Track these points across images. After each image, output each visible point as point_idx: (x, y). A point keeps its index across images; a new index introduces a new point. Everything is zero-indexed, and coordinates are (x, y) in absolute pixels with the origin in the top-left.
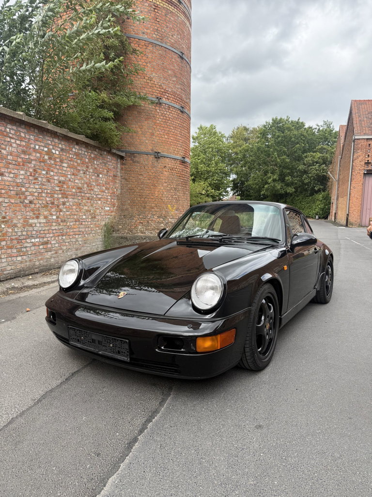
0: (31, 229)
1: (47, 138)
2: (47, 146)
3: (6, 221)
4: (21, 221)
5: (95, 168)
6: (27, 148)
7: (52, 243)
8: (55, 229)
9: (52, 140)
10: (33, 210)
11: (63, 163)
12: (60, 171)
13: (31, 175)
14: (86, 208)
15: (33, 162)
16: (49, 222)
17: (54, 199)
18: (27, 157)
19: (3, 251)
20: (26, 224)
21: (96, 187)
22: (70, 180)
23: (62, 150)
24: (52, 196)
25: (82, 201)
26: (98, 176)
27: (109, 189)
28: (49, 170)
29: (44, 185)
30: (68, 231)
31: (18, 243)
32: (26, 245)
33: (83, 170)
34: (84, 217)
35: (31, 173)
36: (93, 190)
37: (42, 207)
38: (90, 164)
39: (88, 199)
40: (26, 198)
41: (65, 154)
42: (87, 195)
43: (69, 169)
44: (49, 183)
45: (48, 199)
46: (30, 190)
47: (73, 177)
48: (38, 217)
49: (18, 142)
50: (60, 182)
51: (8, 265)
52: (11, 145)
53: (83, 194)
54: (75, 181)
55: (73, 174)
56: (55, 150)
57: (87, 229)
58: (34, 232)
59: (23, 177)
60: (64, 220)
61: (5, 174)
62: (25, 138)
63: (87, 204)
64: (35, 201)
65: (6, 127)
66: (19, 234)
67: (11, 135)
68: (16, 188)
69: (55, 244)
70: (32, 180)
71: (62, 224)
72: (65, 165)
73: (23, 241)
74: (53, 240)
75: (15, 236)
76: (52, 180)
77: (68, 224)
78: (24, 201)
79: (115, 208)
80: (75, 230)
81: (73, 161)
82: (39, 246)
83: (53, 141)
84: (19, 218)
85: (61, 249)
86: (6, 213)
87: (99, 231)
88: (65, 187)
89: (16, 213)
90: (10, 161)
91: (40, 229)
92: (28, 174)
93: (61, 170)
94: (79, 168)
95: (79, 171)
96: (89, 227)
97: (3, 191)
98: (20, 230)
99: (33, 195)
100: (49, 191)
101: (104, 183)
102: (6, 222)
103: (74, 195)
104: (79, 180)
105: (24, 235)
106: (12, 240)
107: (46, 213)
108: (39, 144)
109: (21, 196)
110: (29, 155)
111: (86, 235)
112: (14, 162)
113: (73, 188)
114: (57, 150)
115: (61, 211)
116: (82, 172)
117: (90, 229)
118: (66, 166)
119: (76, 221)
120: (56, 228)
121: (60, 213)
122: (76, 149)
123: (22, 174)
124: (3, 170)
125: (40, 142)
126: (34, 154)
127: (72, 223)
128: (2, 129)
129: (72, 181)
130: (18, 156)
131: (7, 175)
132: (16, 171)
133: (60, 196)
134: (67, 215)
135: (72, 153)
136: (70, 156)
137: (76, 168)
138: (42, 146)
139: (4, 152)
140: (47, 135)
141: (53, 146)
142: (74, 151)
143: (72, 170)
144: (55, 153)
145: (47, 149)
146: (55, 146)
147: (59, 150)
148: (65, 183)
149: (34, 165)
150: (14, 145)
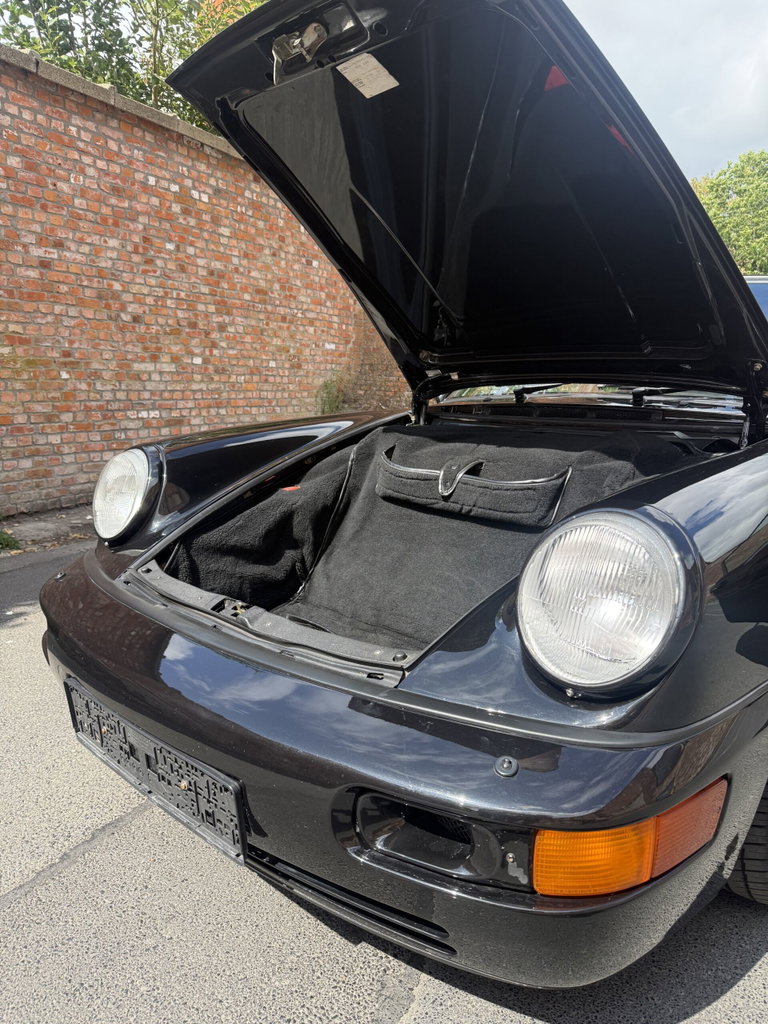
0: (137, 386)
1: (178, 158)
2: (179, 180)
3: (72, 363)
4: (113, 365)
5: (302, 244)
6: (124, 181)
7: (194, 422)
8: (201, 390)
9: (190, 164)
10: (141, 339)
11: (219, 226)
12: (212, 247)
13: (136, 251)
14: (277, 342)
15: (141, 219)
16: (183, 372)
17: (196, 316)
18: (126, 205)
19: (65, 436)
20: (124, 371)
21: (303, 291)
22: (237, 270)
23: (217, 191)
24: (191, 308)
25: (267, 324)
26: (309, 263)
27: (335, 298)
28: (182, 240)
29: (170, 279)
30: (233, 396)
31: (105, 417)
32: (125, 424)
33: (271, 247)
34: (272, 364)
35: (136, 247)
36: (295, 298)
37: (166, 333)
38: (289, 234)
39: (284, 319)
40: (123, 308)
41: (224, 203)
42: (282, 310)
43: (234, 242)
44: (184, 275)
45: (180, 314)
46: (135, 289)
47: (245, 262)
48: (154, 358)
49: (101, 164)
50: (211, 273)
51: (81, 470)
52: (82, 171)
53: (269, 308)
54: (249, 272)
55: (246, 256)
56: (200, 192)
57: (279, 395)
58: (146, 395)
59: (114, 255)
60: (224, 370)
61: (68, 243)
62: (118, 154)
63: (279, 333)
64: (147, 319)
65: (68, 123)
66: (108, 396)
67: (81, 145)
68: (99, 282)
69: (199, 425)
70: (138, 264)
71: (216, 378)
72: (226, 231)
73: (119, 415)
74: (195, 417)
75: (98, 400)
76: (190, 267)
77: (233, 378)
78: (119, 316)
79: (350, 345)
80: (250, 394)
81: (246, 223)
82: (159, 428)
83: (193, 167)
84: (107, 357)
86: (71, 342)
87: (308, 400)
88: (226, 286)
89: (99, 344)
90: (81, 212)
91: (162, 387)
92: (129, 248)
93: (213, 243)
94: (262, 242)
95: (261, 248)
96: (284, 389)
97: (64, 288)
98: (109, 387)
99: (142, 303)
100: (183, 295)
101: (323, 282)
102: (74, 365)
103: (247, 309)
104: (260, 271)
105: (119, 400)
106: (88, 410)
107: (175, 349)
108: (157, 172)
109: (111, 302)
110: (130, 199)
111: (278, 409)
113: (245, 289)
114: (204, 192)
115: (214, 345)
116: (267, 251)
117: (286, 395)
118: (228, 234)
119: (252, 373)
120: (203, 386)
121: (211, 352)
122: (252, 192)
123: (114, 248)
124: (61, 234)
125: (160, 167)
126: (144, 199)
127: (243, 378)
128: (58, 125)
129: (242, 273)
130: (100, 200)
131: (73, 247)
132: (95, 239)
133: (212, 308)
134: (229, 357)
135: (243, 201)
136: (239, 209)
137: (254, 241)
138: (165, 178)
139: (63, 187)
140: (178, 152)
141: (194, 180)
142: (248, 198)
143: (244, 246)
144: (200, 200)
145: (177, 188)
146: (198, 181)
147: (210, 191)
148: (223, 277)
149: (145, 227)
150: (91, 172)
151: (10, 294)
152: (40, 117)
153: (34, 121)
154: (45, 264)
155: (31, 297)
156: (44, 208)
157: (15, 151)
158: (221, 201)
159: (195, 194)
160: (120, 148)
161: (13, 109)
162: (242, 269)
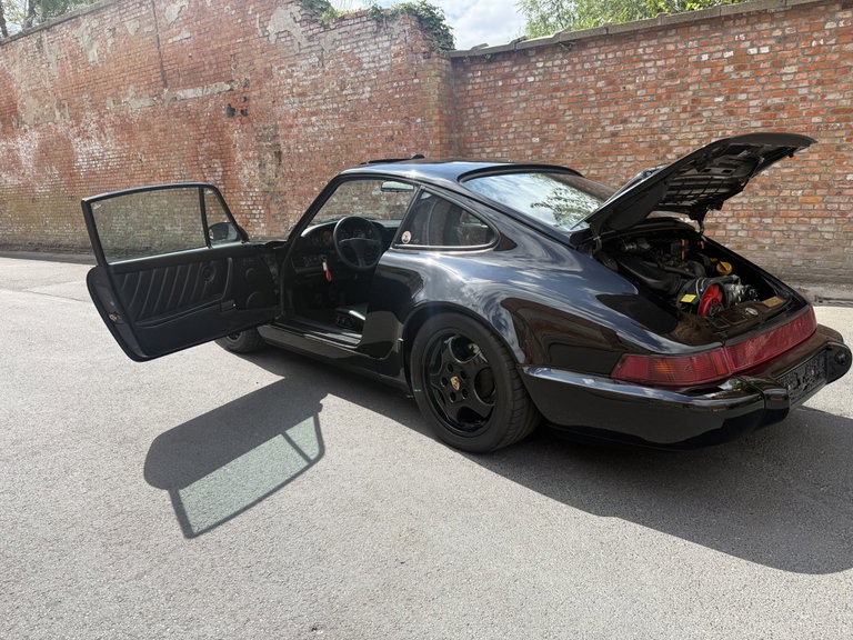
1: (733, 31)
2: (734, 46)
6: (677, 67)
7: (729, 227)
8: (742, 203)
9: (748, 29)
11: (783, 67)
12: (770, 87)
13: (684, 110)
15: (691, 88)
18: (679, 82)
22: (804, 99)
23: (783, 39)
28: (734, 91)
29: (716, 123)
30: (784, 208)
35: (685, 108)
40: (670, 151)
41: (792, 45)
43: (804, 75)
44: (732, 117)
46: (681, 137)
47: (819, 89)
49: (659, 63)
50: (768, 109)
52: (646, 73)
54: (823, 96)
55: (820, 82)
56: (759, 47)
59: (665, 118)
60: (775, 186)
61: (631, 119)
62: (675, 51)
65: (637, 48)
67: (645, 57)
68: (651, 137)
69: (737, 231)
70: (685, 119)
71: (762, 193)
72: (791, 69)
74: (732, 224)
76: (740, 110)
77: (785, 193)
80: (809, 206)
81: (825, 53)
83: (752, 31)
85: (756, 242)
90: (642, 98)
92: (678, 110)
104: (842, 92)
108: (712, 49)
109: (659, 148)
110: (682, 77)
112: (648, 98)
113: (816, 113)
114: (764, 46)
118: (795, 71)
119: (814, 188)
122: (838, 20)
123: (665, 114)
124: (626, 115)
125: (715, 45)
126: (696, 72)
127: (800, 192)
128: (631, 52)
129: (812, 101)
130: (656, 87)
131: (634, 120)
132: (651, 111)
134: (783, 175)
135: (822, 35)
136: (814, 43)
137: (835, 66)
138: (719, 51)
139: (630, 87)
140: (735, 26)
141: (752, 40)
142: (830, 29)
143: (818, 75)
144: (759, 53)
145: (731, 53)
146: (758, 39)
147: (773, 42)
148: (783, 109)
149: (695, 92)
150: (652, 70)
151: (592, 154)
152: (619, 53)
153: (615, 57)
154: (614, 134)
155: (604, 154)
156: (617, 103)
157: (603, 78)
158: (788, 45)
159: (753, 51)
160: (676, 47)
161: (602, 57)
162: (812, 97)
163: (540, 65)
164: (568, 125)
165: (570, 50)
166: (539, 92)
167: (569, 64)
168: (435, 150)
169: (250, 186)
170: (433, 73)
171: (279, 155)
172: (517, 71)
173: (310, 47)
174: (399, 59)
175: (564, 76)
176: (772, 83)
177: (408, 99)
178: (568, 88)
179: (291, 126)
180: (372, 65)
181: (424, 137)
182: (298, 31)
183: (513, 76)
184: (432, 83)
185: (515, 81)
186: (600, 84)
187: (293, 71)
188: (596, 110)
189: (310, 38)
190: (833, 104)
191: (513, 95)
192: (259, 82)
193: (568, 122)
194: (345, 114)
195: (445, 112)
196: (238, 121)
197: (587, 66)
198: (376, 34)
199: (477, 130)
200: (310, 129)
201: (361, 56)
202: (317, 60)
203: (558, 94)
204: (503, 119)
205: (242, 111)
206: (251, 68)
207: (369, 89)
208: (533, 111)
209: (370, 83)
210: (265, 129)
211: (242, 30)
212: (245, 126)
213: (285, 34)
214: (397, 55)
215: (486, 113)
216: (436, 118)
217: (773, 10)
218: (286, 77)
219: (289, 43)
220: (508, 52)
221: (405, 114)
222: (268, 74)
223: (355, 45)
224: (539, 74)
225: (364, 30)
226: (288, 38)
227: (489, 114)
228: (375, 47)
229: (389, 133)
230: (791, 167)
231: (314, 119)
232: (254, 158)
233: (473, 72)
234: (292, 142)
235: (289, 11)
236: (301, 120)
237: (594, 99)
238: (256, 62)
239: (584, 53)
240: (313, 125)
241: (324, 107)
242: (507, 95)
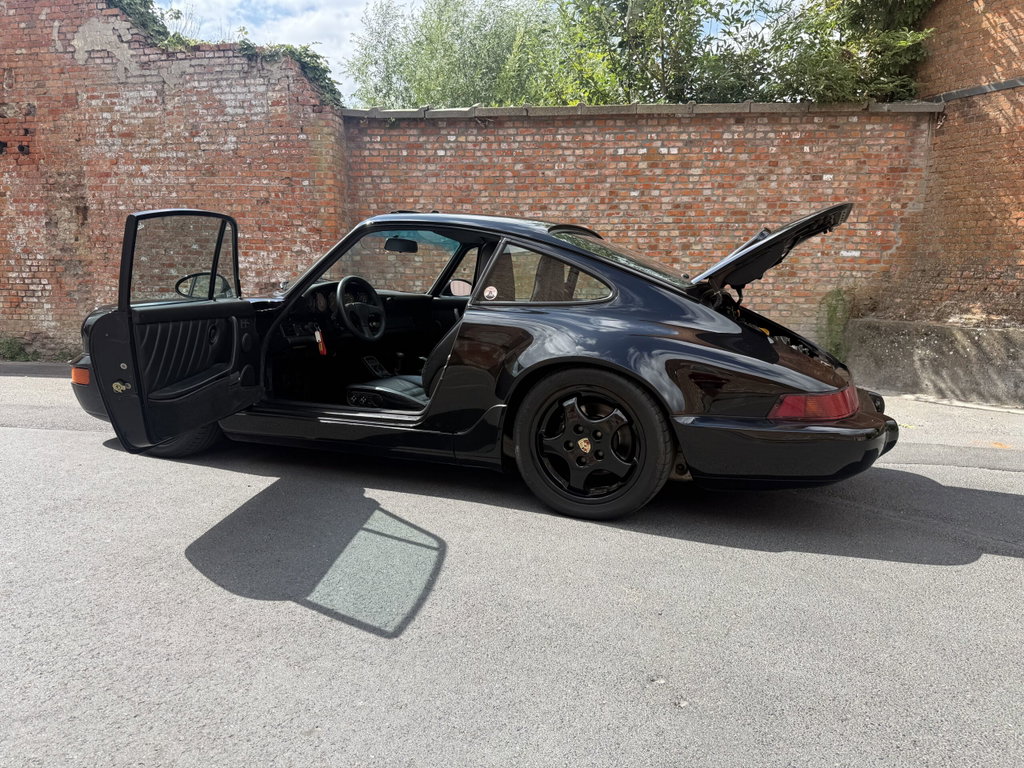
1: (646, 130)
2: (647, 144)
5: (807, 163)
6: (595, 158)
9: (659, 130)
11: (689, 168)
13: (602, 202)
15: (609, 180)
17: (657, 240)
18: (597, 173)
21: (802, 206)
22: (708, 200)
23: (689, 143)
24: (653, 235)
26: (817, 178)
28: (648, 187)
29: (632, 216)
33: (756, 174)
35: (603, 199)
36: (788, 213)
38: (784, 157)
41: (697, 150)
43: (708, 178)
44: (646, 212)
45: (640, 240)
47: (720, 191)
49: (578, 152)
50: (677, 206)
52: (565, 161)
53: (749, 226)
54: (724, 199)
55: (721, 186)
56: (669, 148)
59: (584, 208)
61: (550, 206)
62: (593, 142)
65: (554, 136)
67: (564, 144)
70: (604, 210)
72: (697, 171)
76: (653, 205)
79: (891, 251)
81: (724, 160)
83: (662, 132)
88: (693, 214)
90: (561, 185)
94: (744, 172)
95: (742, 177)
100: (644, 226)
101: (841, 193)
103: (717, 230)
104: (739, 196)
108: (627, 144)
110: (600, 168)
112: (567, 186)
113: (718, 214)
114: (674, 147)
115: (676, 261)
116: (751, 178)
118: (700, 173)
122: (733, 133)
123: (584, 203)
124: (545, 201)
125: (630, 140)
126: (613, 165)
128: (549, 138)
129: (715, 202)
130: (575, 175)
131: (553, 208)
132: (570, 200)
133: (677, 233)
135: (721, 143)
136: (715, 150)
137: (732, 172)
138: (633, 147)
139: (549, 173)
140: (647, 125)
141: (663, 140)
142: (727, 139)
143: (719, 179)
144: (669, 153)
145: (645, 151)
146: (669, 139)
147: (680, 144)
148: (691, 207)
149: (612, 185)
150: (571, 159)
152: (537, 137)
153: (533, 140)
156: (536, 189)
157: (520, 161)
158: (693, 149)
159: (664, 151)
160: (594, 138)
161: (520, 138)
162: (714, 198)
163: (452, 138)
164: (484, 207)
165: (486, 127)
166: (451, 168)
167: (484, 142)
168: (329, 219)
169: (26, 251)
170: (326, 130)
171: (83, 211)
172: (426, 142)
173: (144, 76)
174: (279, 109)
175: (479, 154)
176: (681, 183)
177: (291, 157)
178: (483, 167)
179: (108, 175)
180: (240, 111)
181: (313, 203)
182: (124, 53)
183: (420, 146)
184: (325, 142)
185: (423, 153)
186: (519, 167)
187: (114, 104)
188: (513, 194)
189: (144, 65)
190: (732, 207)
191: (419, 167)
192: (54, 112)
193: (484, 203)
194: (196, 166)
195: (338, 177)
196: (11, 159)
197: (504, 146)
198: (246, 74)
199: (376, 202)
200: (138, 181)
201: (223, 97)
202: (154, 94)
203: (473, 173)
204: (408, 193)
205: (21, 148)
206: (41, 90)
207: (234, 139)
208: (445, 187)
209: (236, 132)
210: (60, 175)
211: (26, 39)
212: (24, 169)
213: (102, 54)
214: (276, 103)
215: (386, 184)
216: (330, 182)
217: (680, 116)
218: (102, 110)
219: (109, 67)
220: (415, 119)
221: (287, 173)
222: (71, 102)
223: (215, 84)
224: (451, 148)
225: (229, 68)
226: (108, 61)
227: (391, 186)
228: (245, 89)
229: (263, 194)
230: (698, 262)
231: (145, 168)
232: (39, 213)
233: (371, 136)
234: (106, 195)
235: (111, 26)
236: (123, 168)
237: (511, 182)
238: (48, 84)
239: (501, 132)
240: (143, 176)
241: (163, 155)
242: (414, 166)
